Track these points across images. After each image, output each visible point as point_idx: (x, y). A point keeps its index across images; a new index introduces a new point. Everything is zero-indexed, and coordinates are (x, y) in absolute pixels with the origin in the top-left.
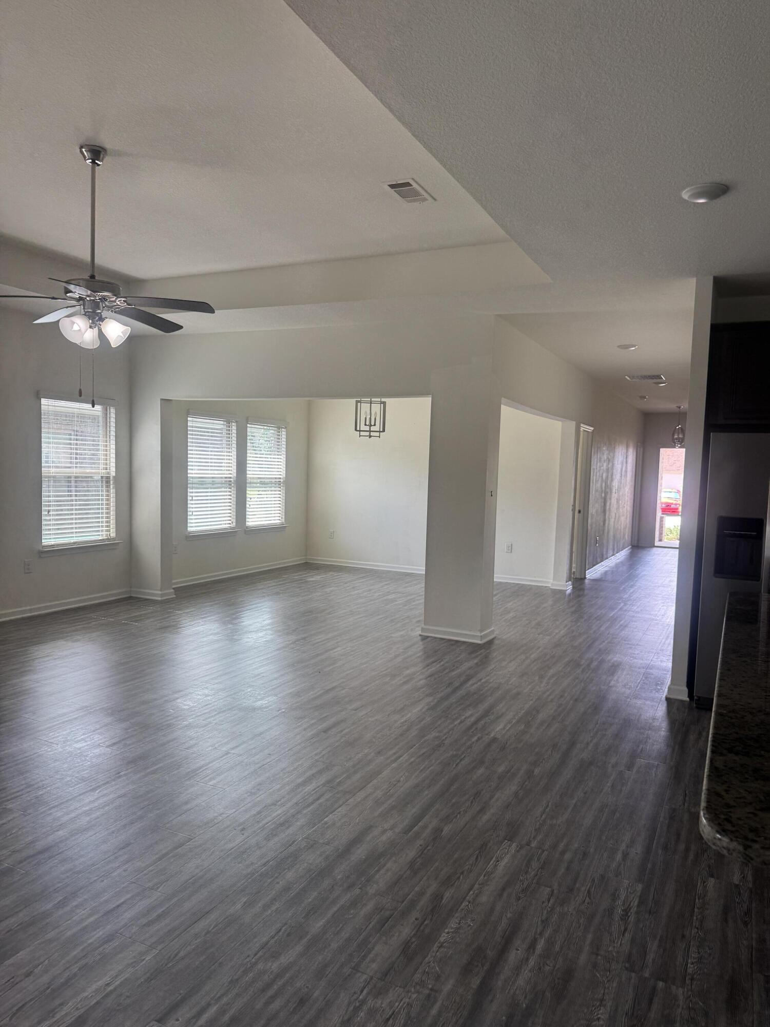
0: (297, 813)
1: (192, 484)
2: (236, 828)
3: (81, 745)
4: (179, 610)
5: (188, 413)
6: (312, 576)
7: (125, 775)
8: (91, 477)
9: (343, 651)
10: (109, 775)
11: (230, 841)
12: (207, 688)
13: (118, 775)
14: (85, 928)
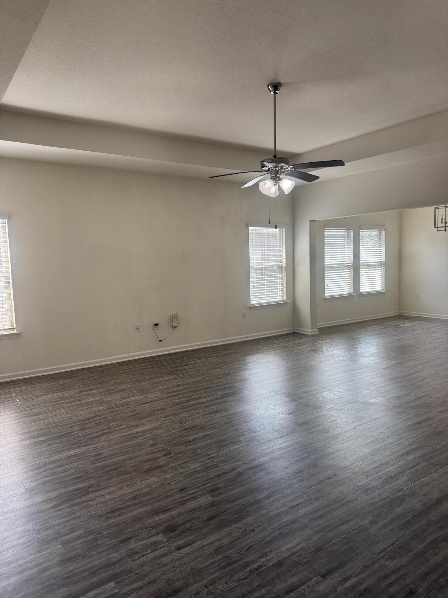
0: (402, 472)
1: (327, 268)
2: (363, 474)
3: (274, 412)
4: (321, 341)
5: (325, 227)
6: (404, 324)
7: (298, 432)
8: (272, 267)
9: (428, 373)
10: (288, 430)
11: (359, 481)
12: (340, 388)
13: (293, 431)
14: (281, 512)
